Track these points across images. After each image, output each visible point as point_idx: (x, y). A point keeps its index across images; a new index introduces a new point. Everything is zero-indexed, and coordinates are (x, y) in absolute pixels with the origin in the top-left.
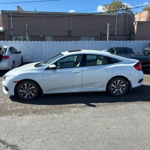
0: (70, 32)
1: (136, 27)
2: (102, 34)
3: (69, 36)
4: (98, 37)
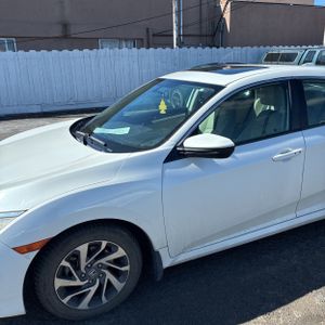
0: (65, 26)
1: (227, 16)
2: (151, 34)
3: (66, 36)
4: (142, 40)
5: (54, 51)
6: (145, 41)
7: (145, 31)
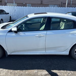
0: (42, 1)
5: (38, 7)
6: (61, 5)
7: (61, 3)
